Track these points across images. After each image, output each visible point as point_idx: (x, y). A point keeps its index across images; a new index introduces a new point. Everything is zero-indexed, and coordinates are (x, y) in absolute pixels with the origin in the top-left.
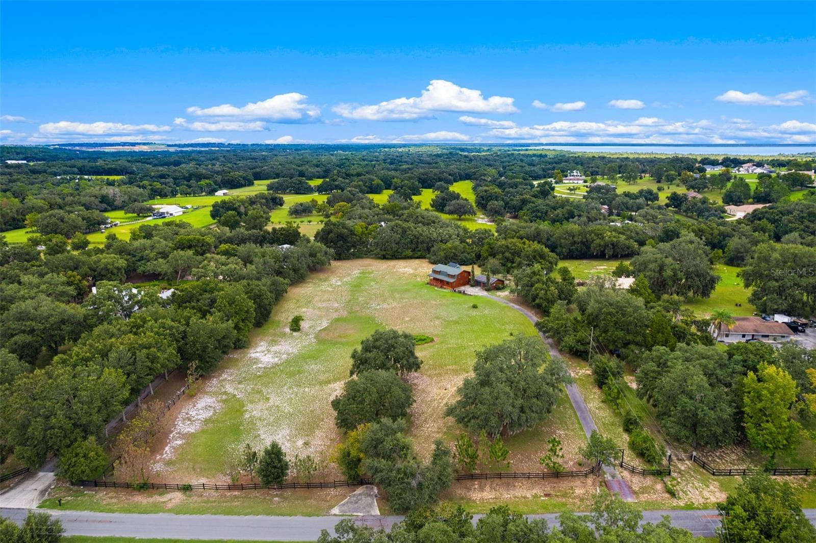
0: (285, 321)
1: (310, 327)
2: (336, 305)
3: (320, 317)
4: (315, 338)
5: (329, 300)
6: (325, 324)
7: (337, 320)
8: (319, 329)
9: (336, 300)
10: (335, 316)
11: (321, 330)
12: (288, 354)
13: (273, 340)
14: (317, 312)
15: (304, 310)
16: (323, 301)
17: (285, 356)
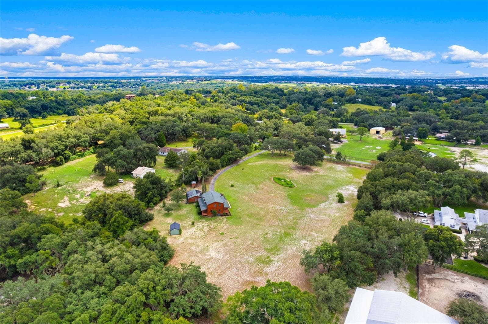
0: (349, 207)
1: (332, 204)
2: (312, 216)
3: (325, 209)
4: (329, 198)
5: (317, 220)
6: (322, 205)
7: (314, 206)
8: (326, 203)
9: (311, 220)
10: (315, 209)
11: (326, 202)
12: (342, 189)
13: (352, 196)
14: (328, 212)
15: (337, 214)
16: (322, 220)
17: (344, 188)
